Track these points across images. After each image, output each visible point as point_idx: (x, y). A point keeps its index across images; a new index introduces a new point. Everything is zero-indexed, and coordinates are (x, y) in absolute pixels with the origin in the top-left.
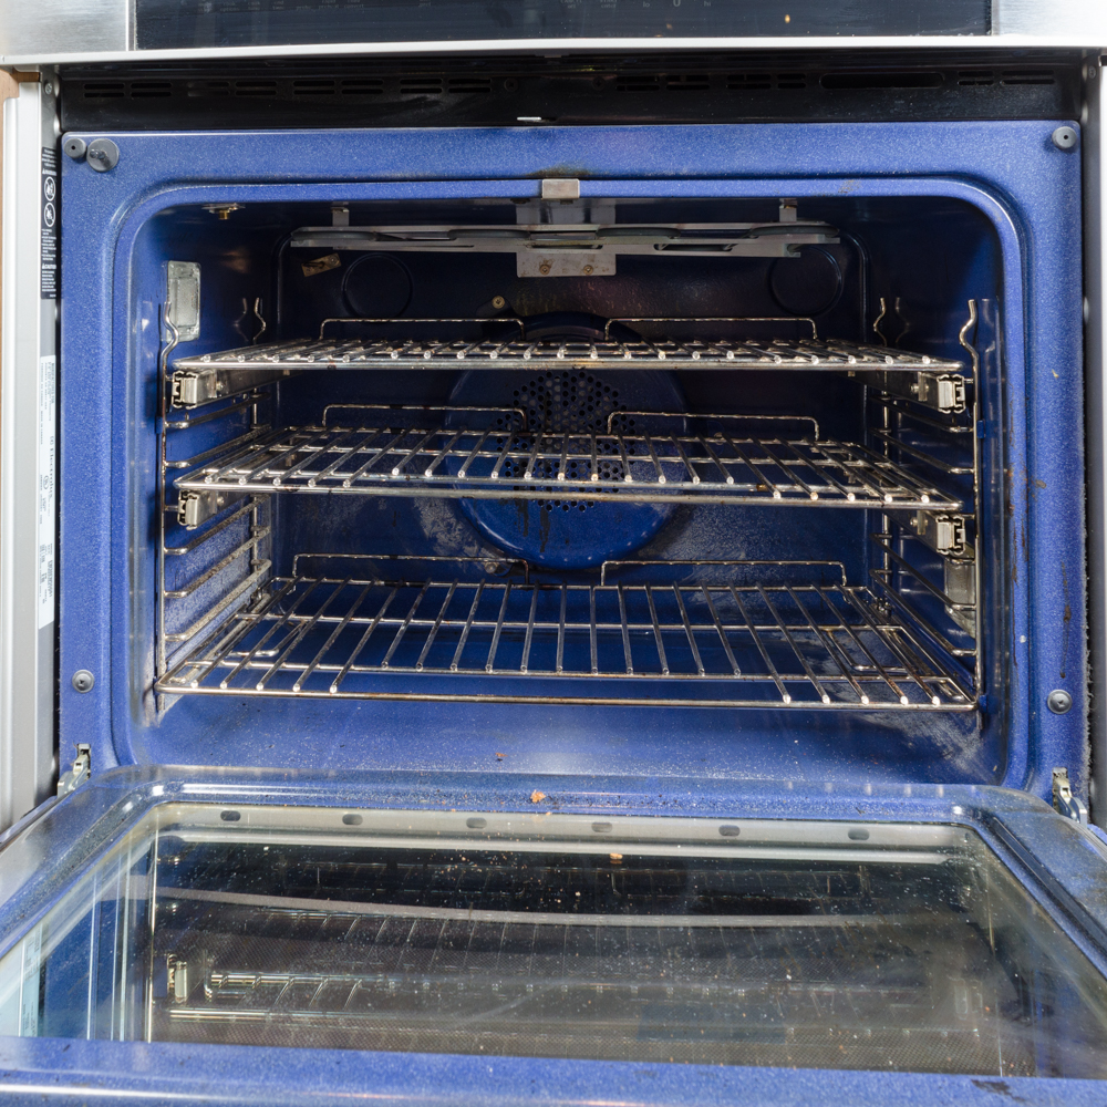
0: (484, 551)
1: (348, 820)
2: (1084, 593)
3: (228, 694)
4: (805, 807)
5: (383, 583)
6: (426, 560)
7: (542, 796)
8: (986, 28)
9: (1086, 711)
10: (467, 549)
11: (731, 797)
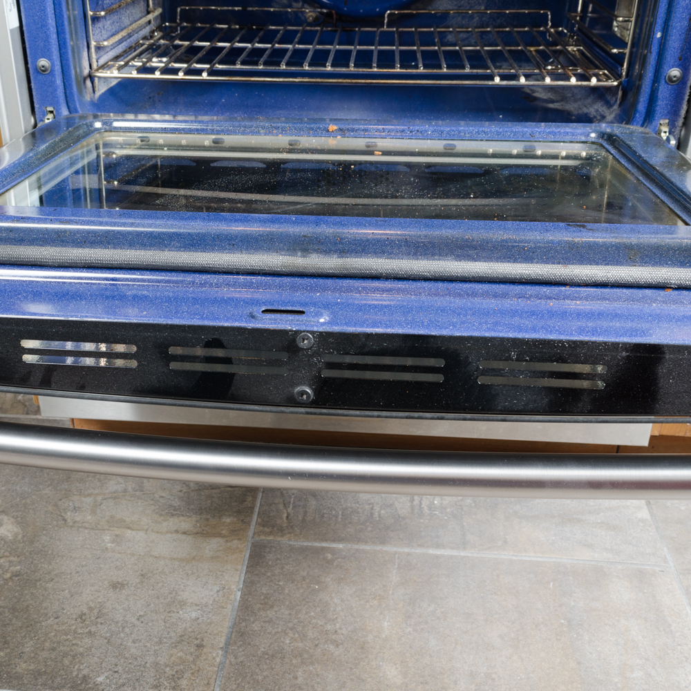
0: (306, 6)
1: (215, 142)
3: (138, 78)
4: (498, 133)
5: (237, 27)
6: (266, 11)
7: (335, 127)
10: (295, 4)
11: (453, 128)
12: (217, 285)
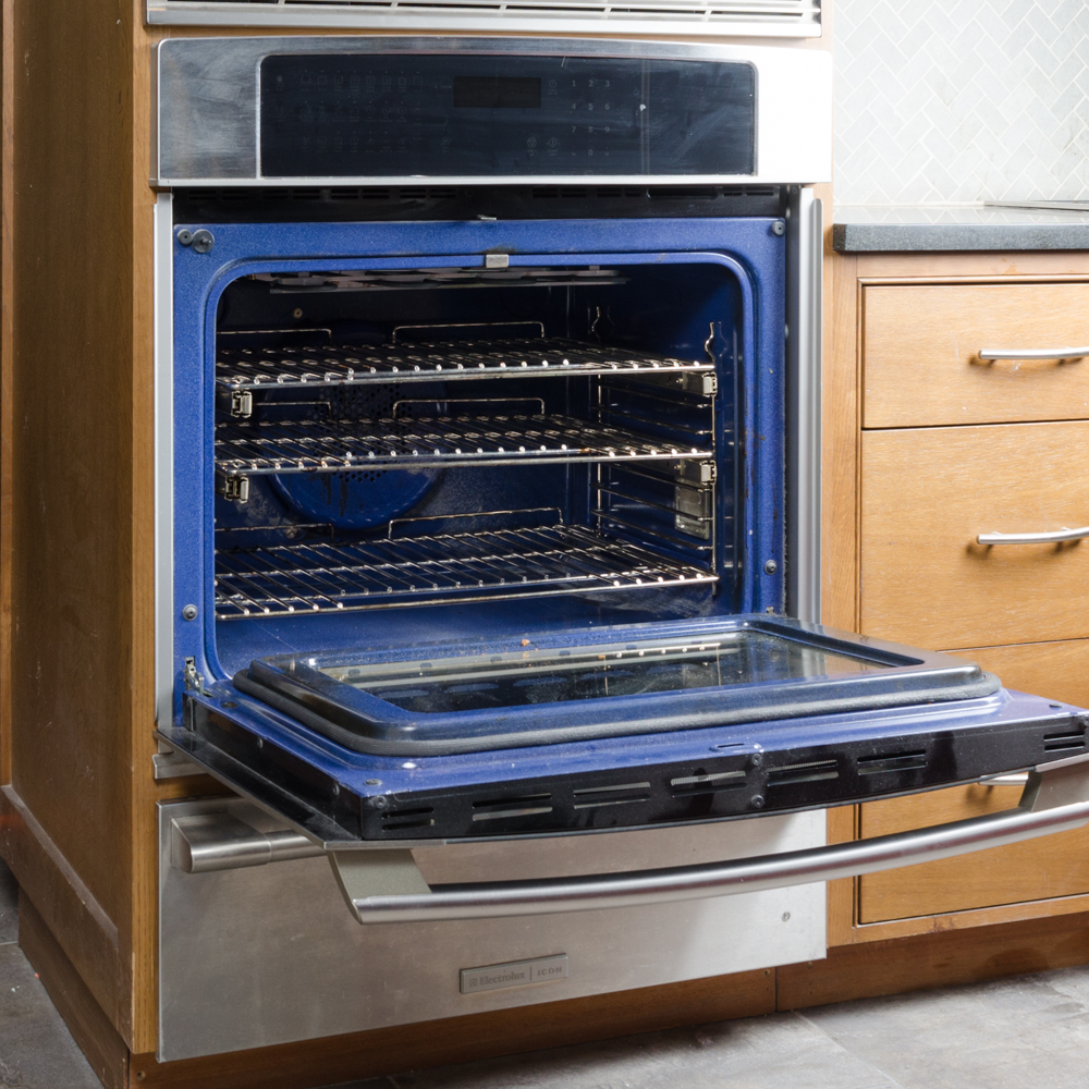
2: (784, 502)
7: (528, 641)
8: (751, 170)
9: (784, 572)
10: (272, 520)
12: (663, 742)
